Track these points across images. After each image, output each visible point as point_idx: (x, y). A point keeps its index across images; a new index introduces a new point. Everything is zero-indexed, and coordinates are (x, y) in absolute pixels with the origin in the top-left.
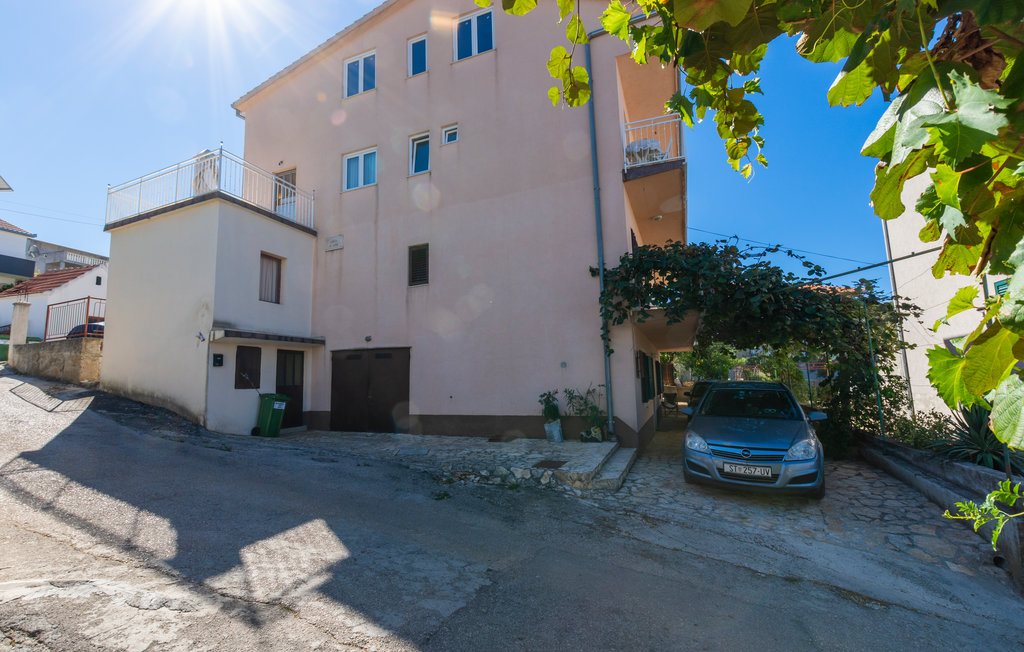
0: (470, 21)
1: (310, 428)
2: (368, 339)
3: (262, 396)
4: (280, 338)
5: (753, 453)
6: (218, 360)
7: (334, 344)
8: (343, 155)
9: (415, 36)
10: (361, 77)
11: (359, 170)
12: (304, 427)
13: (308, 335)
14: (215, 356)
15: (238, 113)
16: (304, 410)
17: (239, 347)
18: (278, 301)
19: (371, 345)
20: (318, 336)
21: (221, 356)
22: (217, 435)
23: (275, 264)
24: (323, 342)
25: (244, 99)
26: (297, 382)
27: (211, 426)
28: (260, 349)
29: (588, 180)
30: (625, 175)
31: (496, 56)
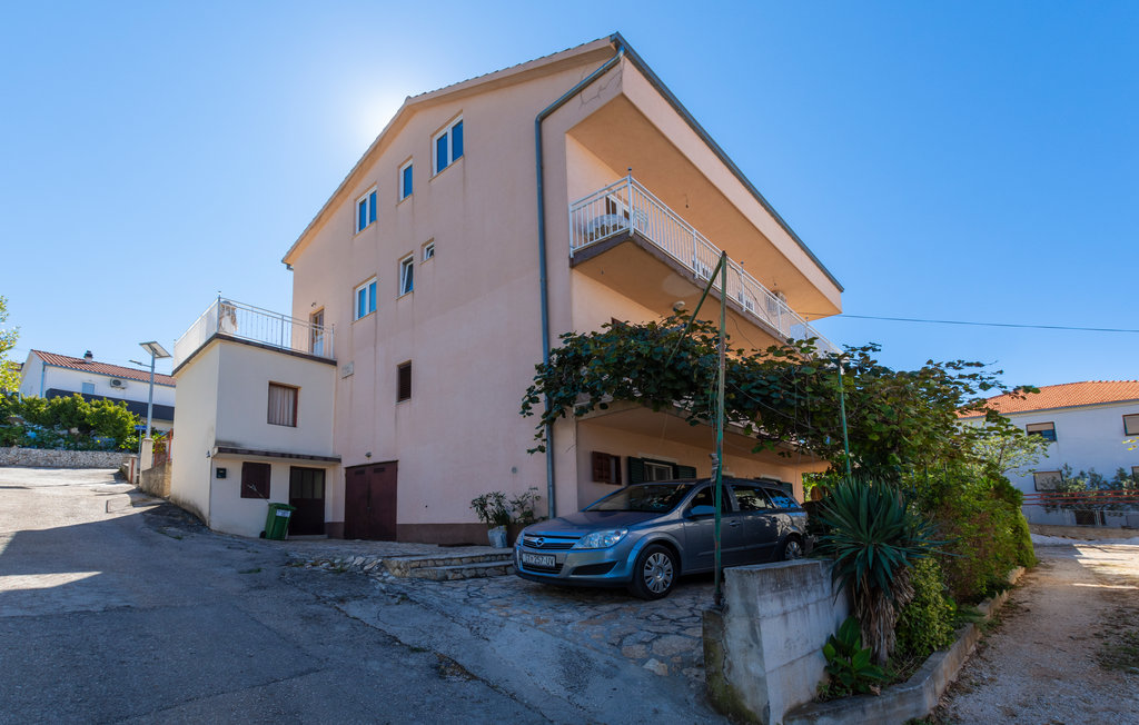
0: (446, 134)
1: (330, 537)
2: (369, 455)
3: (270, 505)
4: (291, 456)
5: (547, 541)
6: (221, 473)
7: (347, 462)
8: (355, 288)
9: (405, 162)
10: (367, 213)
11: (365, 300)
12: (326, 536)
13: (330, 455)
14: (218, 470)
15: (289, 267)
16: (326, 521)
17: (244, 463)
18: (295, 426)
19: (371, 461)
20: (336, 456)
21: (224, 470)
22: (220, 533)
23: (291, 393)
24: (339, 460)
25: (290, 254)
26: (318, 496)
27: (214, 525)
28: (270, 465)
29: (537, 272)
30: (571, 260)
31: (464, 163)
